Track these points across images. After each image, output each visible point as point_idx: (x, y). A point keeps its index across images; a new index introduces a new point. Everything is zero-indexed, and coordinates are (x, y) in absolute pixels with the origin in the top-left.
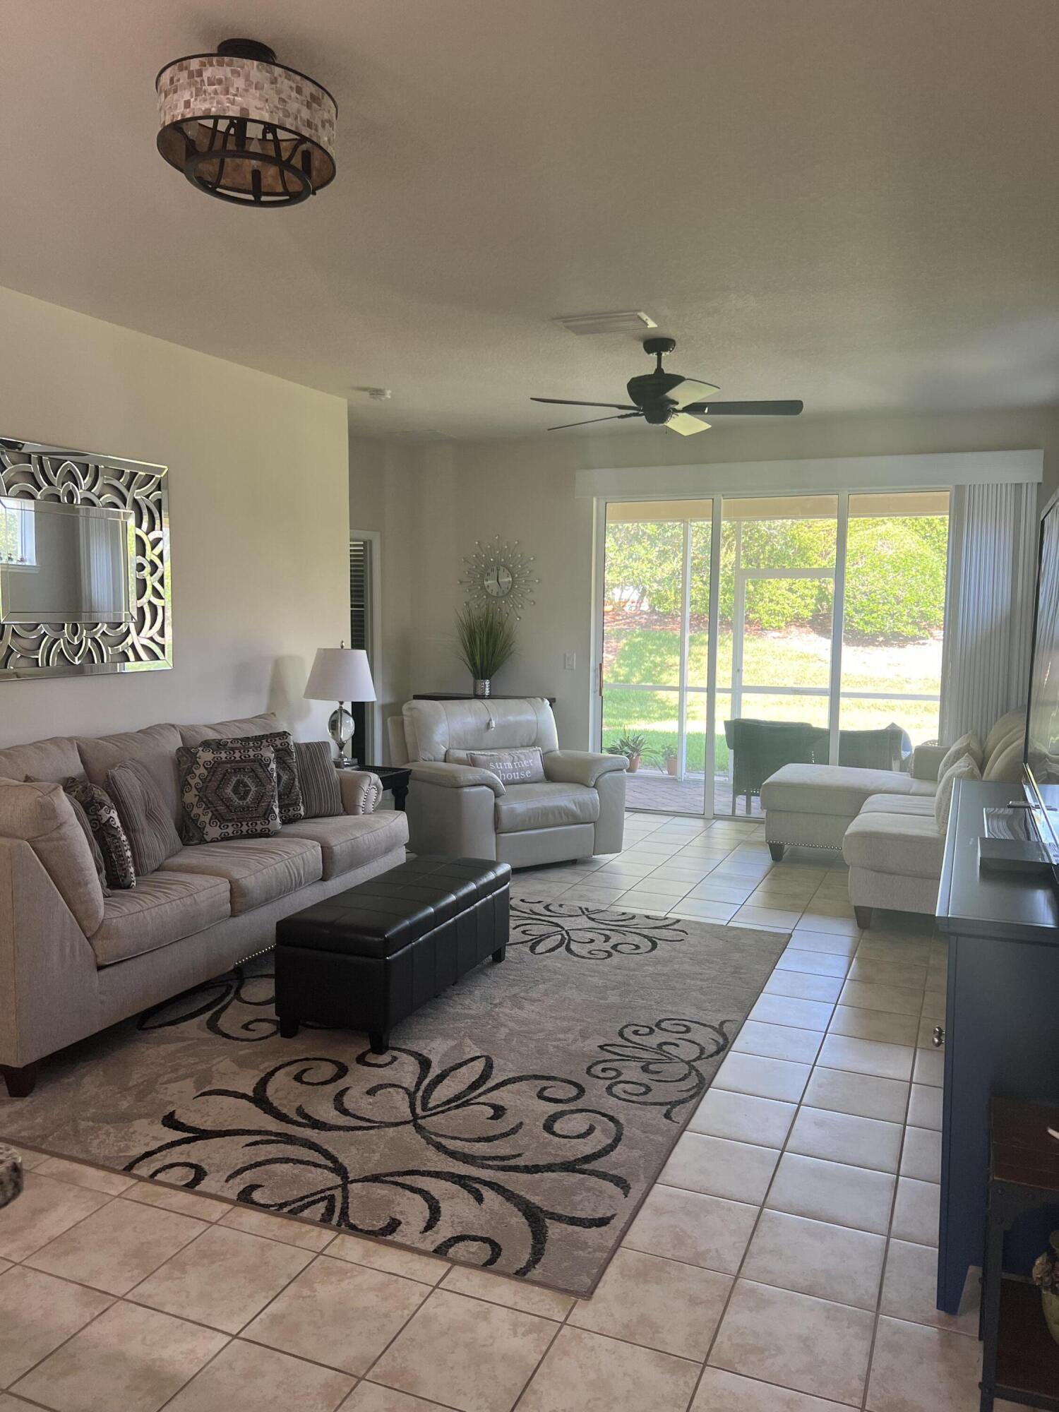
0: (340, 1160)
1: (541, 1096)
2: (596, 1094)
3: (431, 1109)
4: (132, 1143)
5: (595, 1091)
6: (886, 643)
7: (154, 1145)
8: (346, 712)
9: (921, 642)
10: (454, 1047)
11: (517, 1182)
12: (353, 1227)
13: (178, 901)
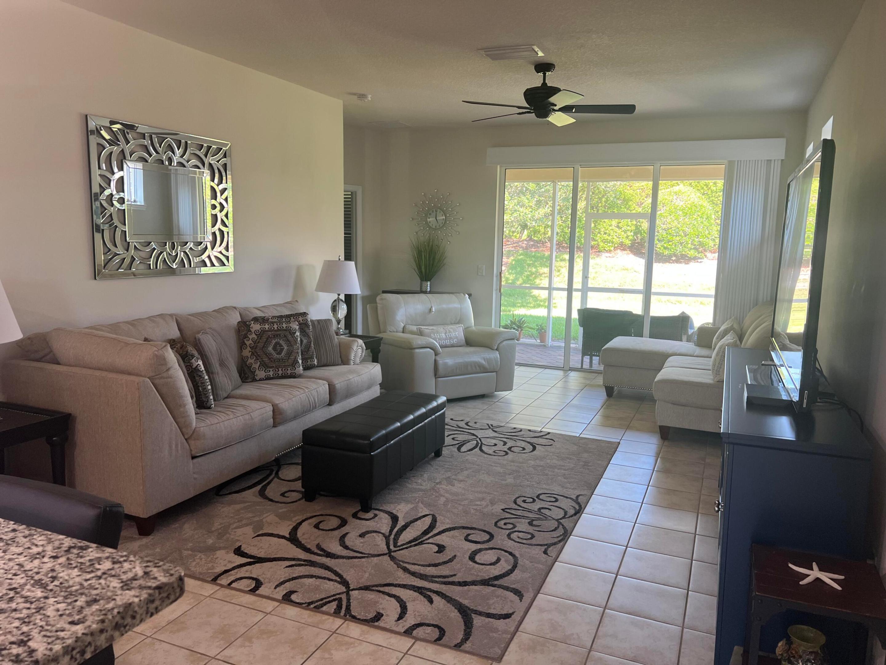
0: (344, 577)
1: (467, 539)
2: (501, 539)
3: (399, 546)
4: (215, 565)
5: (500, 537)
6: (677, 261)
7: (230, 566)
8: (342, 300)
9: (699, 260)
10: (412, 509)
11: (454, 591)
12: (354, 617)
13: (241, 417)
